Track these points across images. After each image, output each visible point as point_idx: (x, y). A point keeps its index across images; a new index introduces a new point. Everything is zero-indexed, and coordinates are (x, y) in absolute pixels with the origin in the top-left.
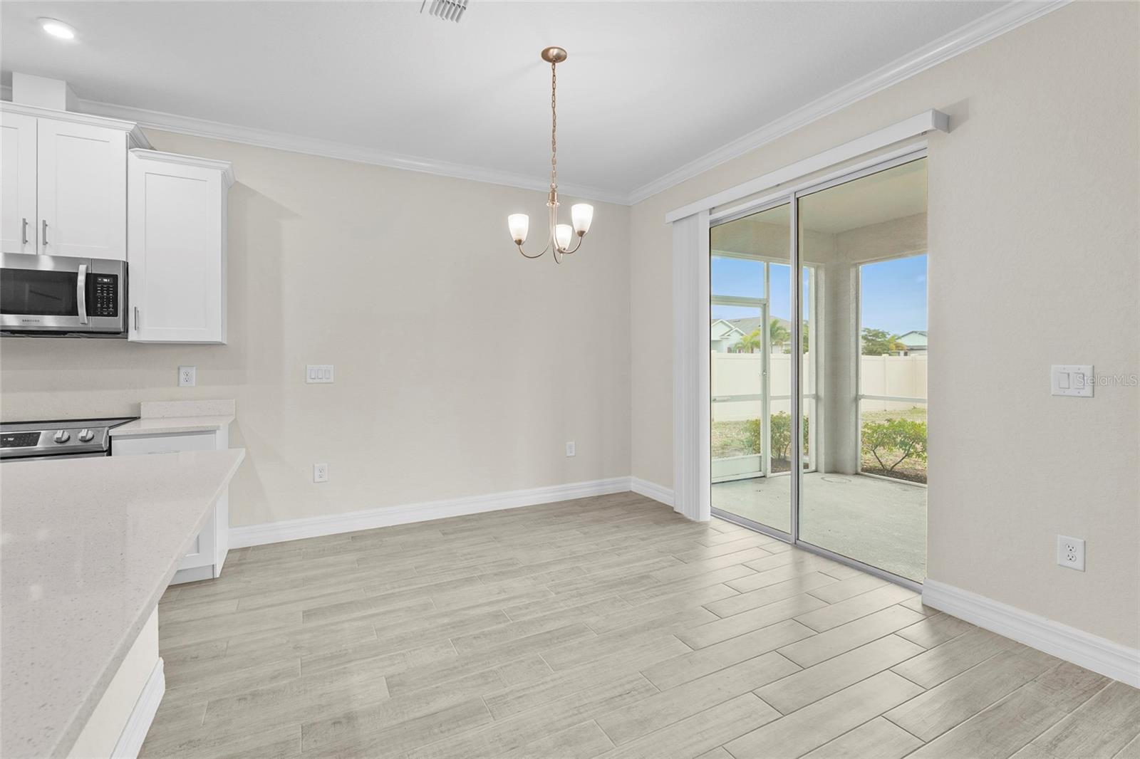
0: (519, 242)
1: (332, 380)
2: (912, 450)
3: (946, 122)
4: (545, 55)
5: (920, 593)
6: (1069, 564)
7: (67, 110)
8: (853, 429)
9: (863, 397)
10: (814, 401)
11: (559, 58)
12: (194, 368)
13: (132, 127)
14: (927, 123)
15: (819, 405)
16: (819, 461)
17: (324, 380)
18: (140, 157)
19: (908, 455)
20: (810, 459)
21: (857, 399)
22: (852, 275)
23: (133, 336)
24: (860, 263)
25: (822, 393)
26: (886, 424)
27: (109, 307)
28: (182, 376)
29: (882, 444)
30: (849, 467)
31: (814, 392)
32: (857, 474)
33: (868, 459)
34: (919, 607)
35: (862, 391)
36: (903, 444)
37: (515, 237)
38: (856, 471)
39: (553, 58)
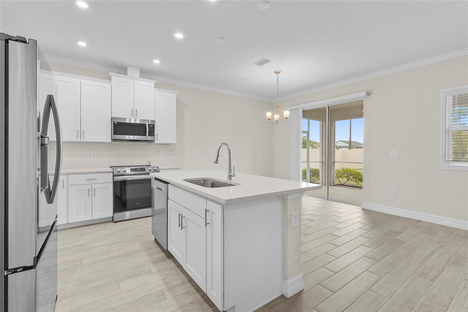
0: (269, 119)
1: (197, 155)
2: (349, 178)
3: (368, 94)
4: (275, 72)
5: (361, 206)
6: (393, 194)
7: (140, 77)
8: (333, 172)
9: (336, 162)
10: (321, 163)
11: (279, 73)
12: (163, 151)
13: (156, 82)
14: (364, 94)
15: (323, 164)
16: (323, 182)
17: (195, 155)
18: (158, 91)
19: (348, 180)
20: (320, 181)
21: (334, 162)
22: (333, 124)
23: (156, 142)
24: (335, 120)
25: (324, 161)
26: (342, 170)
27: (152, 134)
28: (160, 154)
29: (341, 177)
30: (332, 184)
31: (321, 161)
32: (334, 186)
33: (337, 182)
34: (361, 209)
35: (336, 160)
36: (346, 177)
37: (268, 118)
38: (334, 185)
39: (277, 73)
